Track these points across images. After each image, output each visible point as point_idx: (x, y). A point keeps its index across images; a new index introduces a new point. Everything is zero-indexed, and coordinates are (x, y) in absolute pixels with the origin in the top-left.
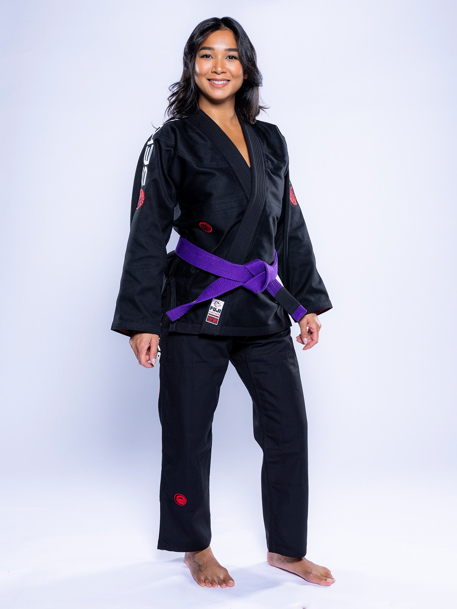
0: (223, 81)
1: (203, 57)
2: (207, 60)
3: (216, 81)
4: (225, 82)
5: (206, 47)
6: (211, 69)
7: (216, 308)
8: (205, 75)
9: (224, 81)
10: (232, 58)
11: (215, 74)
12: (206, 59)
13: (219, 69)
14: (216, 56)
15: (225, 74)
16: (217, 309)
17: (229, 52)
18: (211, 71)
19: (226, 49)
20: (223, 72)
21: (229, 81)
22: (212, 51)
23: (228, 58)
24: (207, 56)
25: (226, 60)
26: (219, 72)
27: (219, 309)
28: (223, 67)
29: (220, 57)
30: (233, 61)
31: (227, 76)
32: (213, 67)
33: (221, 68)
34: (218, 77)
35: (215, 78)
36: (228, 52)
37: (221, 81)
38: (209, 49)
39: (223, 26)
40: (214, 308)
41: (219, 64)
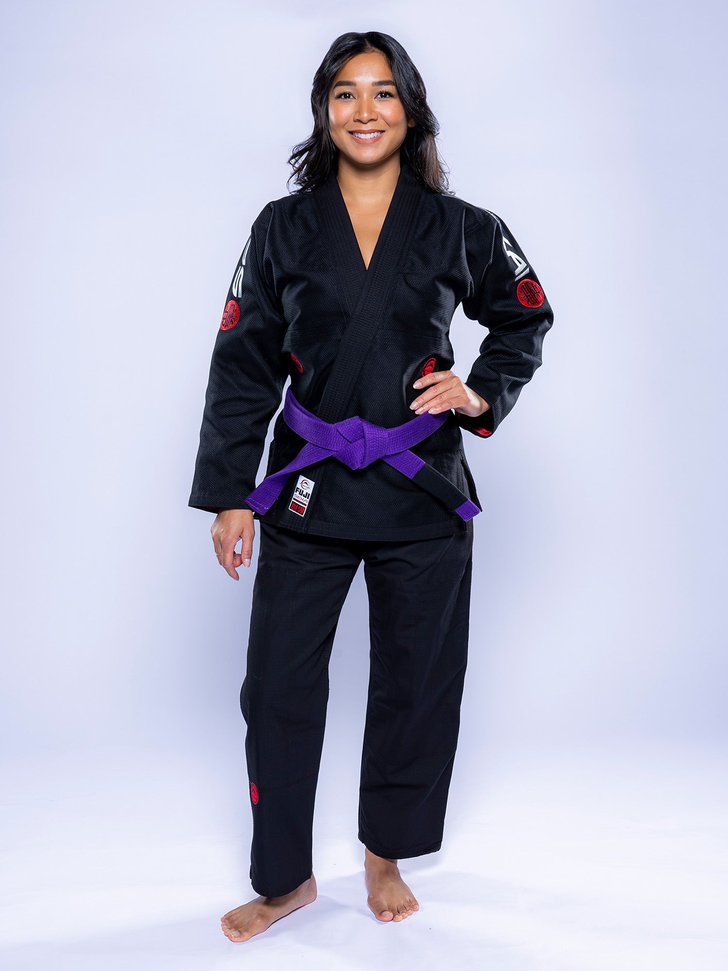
0: (372, 134)
1: (339, 96)
2: (346, 102)
3: (361, 133)
4: (376, 134)
5: (343, 82)
6: (353, 116)
7: (303, 491)
8: (344, 125)
9: (374, 133)
10: (385, 96)
11: (358, 124)
12: (345, 100)
13: (365, 115)
14: (360, 95)
15: (375, 122)
16: (304, 493)
17: (380, 87)
18: (354, 118)
19: (374, 82)
20: (372, 120)
21: (383, 131)
22: (353, 87)
23: (379, 96)
24: (346, 96)
25: (376, 99)
26: (365, 120)
27: (307, 493)
28: (371, 111)
29: (365, 96)
30: (386, 101)
31: (380, 125)
32: (356, 113)
33: (368, 113)
34: (364, 127)
35: (360, 129)
36: (377, 87)
37: (370, 133)
38: (348, 84)
39: (369, 45)
40: (301, 490)
41: (365, 108)
